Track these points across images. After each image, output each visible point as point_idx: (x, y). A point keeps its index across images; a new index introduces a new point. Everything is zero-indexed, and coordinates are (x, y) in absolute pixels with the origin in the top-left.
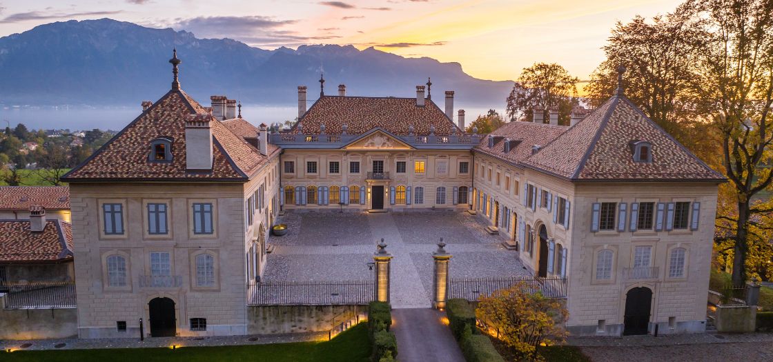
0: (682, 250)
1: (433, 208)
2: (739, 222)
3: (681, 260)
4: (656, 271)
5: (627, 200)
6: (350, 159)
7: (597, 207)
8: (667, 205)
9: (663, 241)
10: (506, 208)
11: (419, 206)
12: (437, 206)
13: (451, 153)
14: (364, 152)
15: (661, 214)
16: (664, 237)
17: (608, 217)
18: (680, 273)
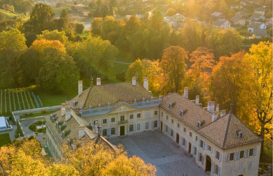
0: (251, 162)
1: (144, 131)
2: (261, 132)
3: (251, 165)
4: (244, 169)
5: (237, 151)
6: (111, 117)
7: (229, 155)
8: (248, 150)
9: (246, 160)
10: (184, 139)
11: (139, 131)
12: (146, 130)
13: (151, 108)
14: (117, 114)
15: (246, 153)
16: (247, 159)
17: (232, 157)
18: (251, 168)
